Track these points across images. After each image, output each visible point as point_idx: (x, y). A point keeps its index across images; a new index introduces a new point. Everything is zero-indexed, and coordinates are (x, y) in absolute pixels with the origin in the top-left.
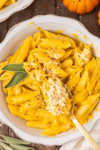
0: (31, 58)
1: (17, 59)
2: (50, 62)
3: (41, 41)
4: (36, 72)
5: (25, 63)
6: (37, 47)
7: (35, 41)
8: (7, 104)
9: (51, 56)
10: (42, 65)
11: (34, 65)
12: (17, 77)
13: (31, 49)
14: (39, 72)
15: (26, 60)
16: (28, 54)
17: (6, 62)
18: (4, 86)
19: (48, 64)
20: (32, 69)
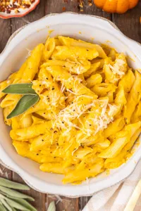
0: (42, 75)
1: (24, 77)
2: (71, 78)
3: (55, 50)
4: (51, 93)
5: (34, 82)
6: (50, 59)
7: (48, 50)
8: (11, 140)
9: (71, 70)
10: (59, 83)
11: (48, 84)
12: (24, 103)
13: (42, 61)
14: (55, 94)
15: (36, 78)
16: (39, 69)
17: (8, 82)
18: (6, 115)
19: (67, 81)
20: (45, 90)
